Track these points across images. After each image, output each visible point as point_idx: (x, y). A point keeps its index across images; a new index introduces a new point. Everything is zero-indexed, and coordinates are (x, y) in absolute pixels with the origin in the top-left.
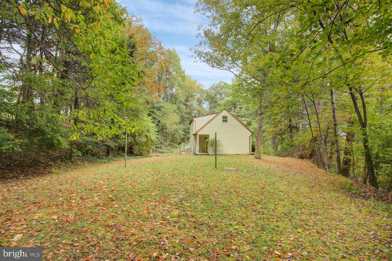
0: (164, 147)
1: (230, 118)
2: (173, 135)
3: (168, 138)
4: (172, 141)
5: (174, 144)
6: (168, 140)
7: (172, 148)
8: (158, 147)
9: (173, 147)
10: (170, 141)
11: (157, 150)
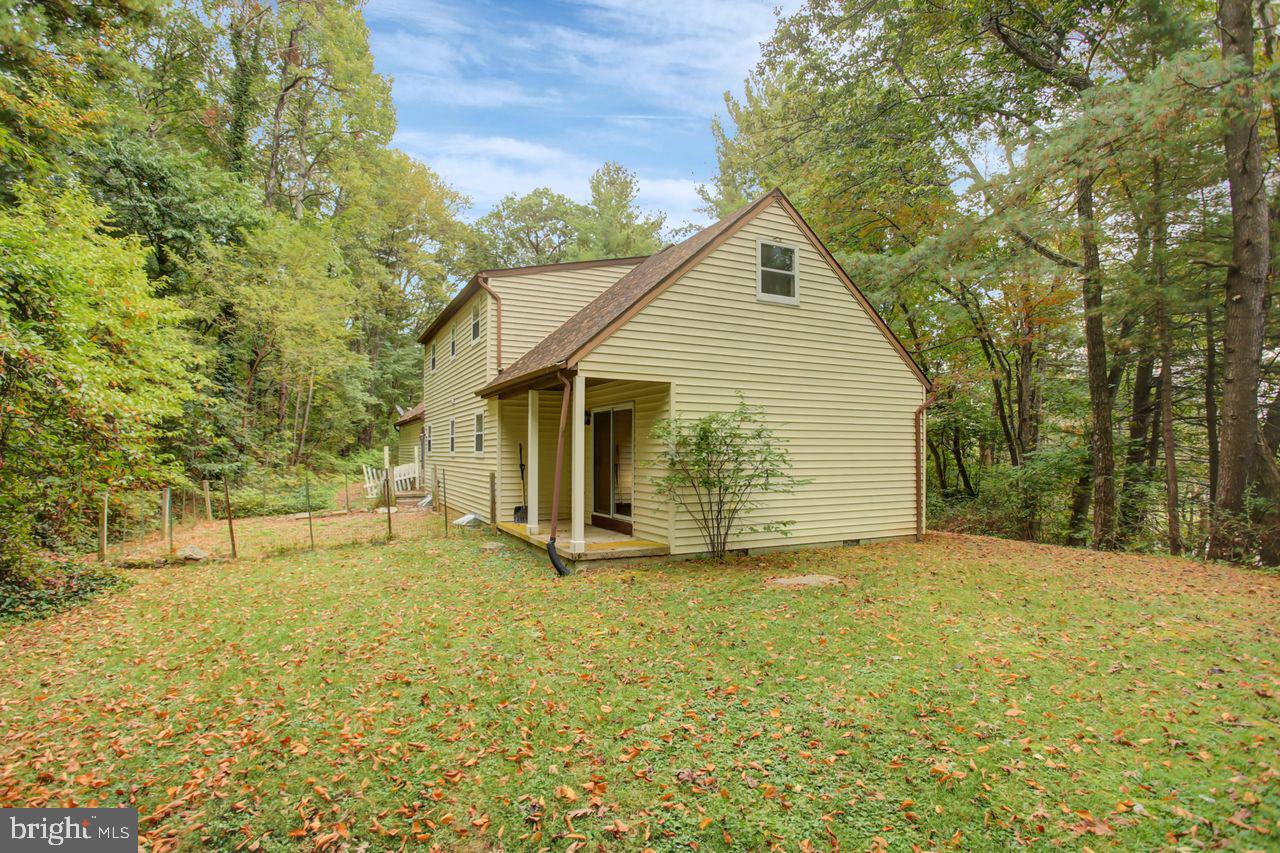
0: (253, 470)
1: (807, 265)
2: (317, 410)
3: (287, 421)
4: (310, 439)
5: (322, 454)
6: (288, 433)
7: (311, 475)
8: (218, 477)
9: (316, 470)
10: (299, 436)
11: (208, 495)
